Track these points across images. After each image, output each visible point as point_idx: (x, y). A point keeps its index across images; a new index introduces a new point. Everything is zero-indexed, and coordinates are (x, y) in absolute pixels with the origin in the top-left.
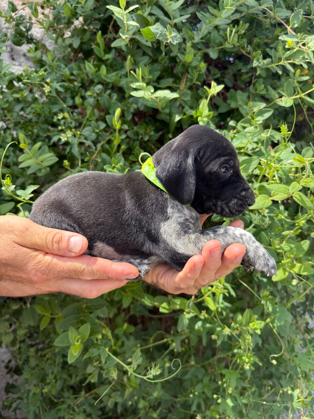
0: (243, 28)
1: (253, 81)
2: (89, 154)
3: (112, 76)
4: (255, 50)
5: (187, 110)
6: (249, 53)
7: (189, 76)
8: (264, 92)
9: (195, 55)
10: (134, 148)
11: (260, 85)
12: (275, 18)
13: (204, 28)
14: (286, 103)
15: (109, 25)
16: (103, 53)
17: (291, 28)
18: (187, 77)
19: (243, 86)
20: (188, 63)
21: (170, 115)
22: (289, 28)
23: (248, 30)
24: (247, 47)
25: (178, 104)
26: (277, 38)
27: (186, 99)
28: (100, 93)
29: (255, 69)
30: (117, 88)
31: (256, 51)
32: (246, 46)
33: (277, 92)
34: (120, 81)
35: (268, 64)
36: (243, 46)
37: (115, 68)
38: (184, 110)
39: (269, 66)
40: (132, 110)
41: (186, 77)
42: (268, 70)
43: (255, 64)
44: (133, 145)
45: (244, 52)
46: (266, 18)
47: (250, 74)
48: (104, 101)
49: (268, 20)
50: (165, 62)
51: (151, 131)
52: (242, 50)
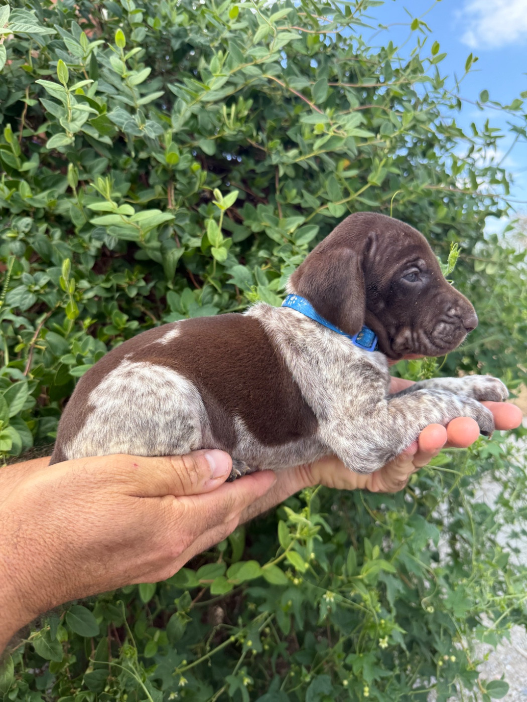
0: (245, 107)
1: (278, 186)
2: (22, 338)
3: (43, 198)
4: (269, 138)
5: (189, 240)
6: (262, 144)
7: (178, 186)
8: (297, 201)
9: (181, 153)
10: (110, 313)
11: (290, 191)
12: (288, 90)
13: (185, 109)
14: (335, 211)
15: (19, 115)
16: (18, 161)
17: (315, 104)
18: (175, 189)
19: (262, 195)
20: (173, 166)
21: (163, 250)
22: (311, 104)
23: (253, 110)
24: (257, 134)
25: (171, 231)
26: (296, 119)
27: (182, 224)
28: (30, 232)
29: (276, 168)
30: (53, 218)
31: (272, 139)
32: (255, 134)
33: (317, 196)
34: (58, 205)
35: (295, 157)
36: (250, 133)
37: (44, 185)
38: (184, 241)
39: (297, 160)
40: (93, 251)
41: (173, 188)
42: (296, 166)
43: (275, 160)
44: (106, 307)
45: (254, 143)
46: (274, 89)
47: (270, 176)
48: (39, 245)
49: (280, 92)
50: (132, 167)
51: (138, 280)
52: (249, 140)
